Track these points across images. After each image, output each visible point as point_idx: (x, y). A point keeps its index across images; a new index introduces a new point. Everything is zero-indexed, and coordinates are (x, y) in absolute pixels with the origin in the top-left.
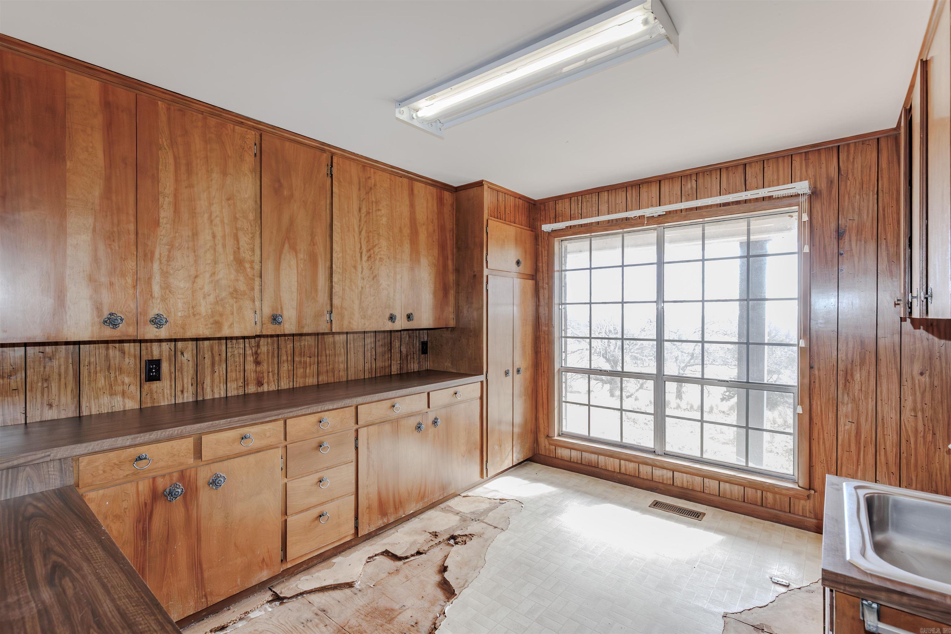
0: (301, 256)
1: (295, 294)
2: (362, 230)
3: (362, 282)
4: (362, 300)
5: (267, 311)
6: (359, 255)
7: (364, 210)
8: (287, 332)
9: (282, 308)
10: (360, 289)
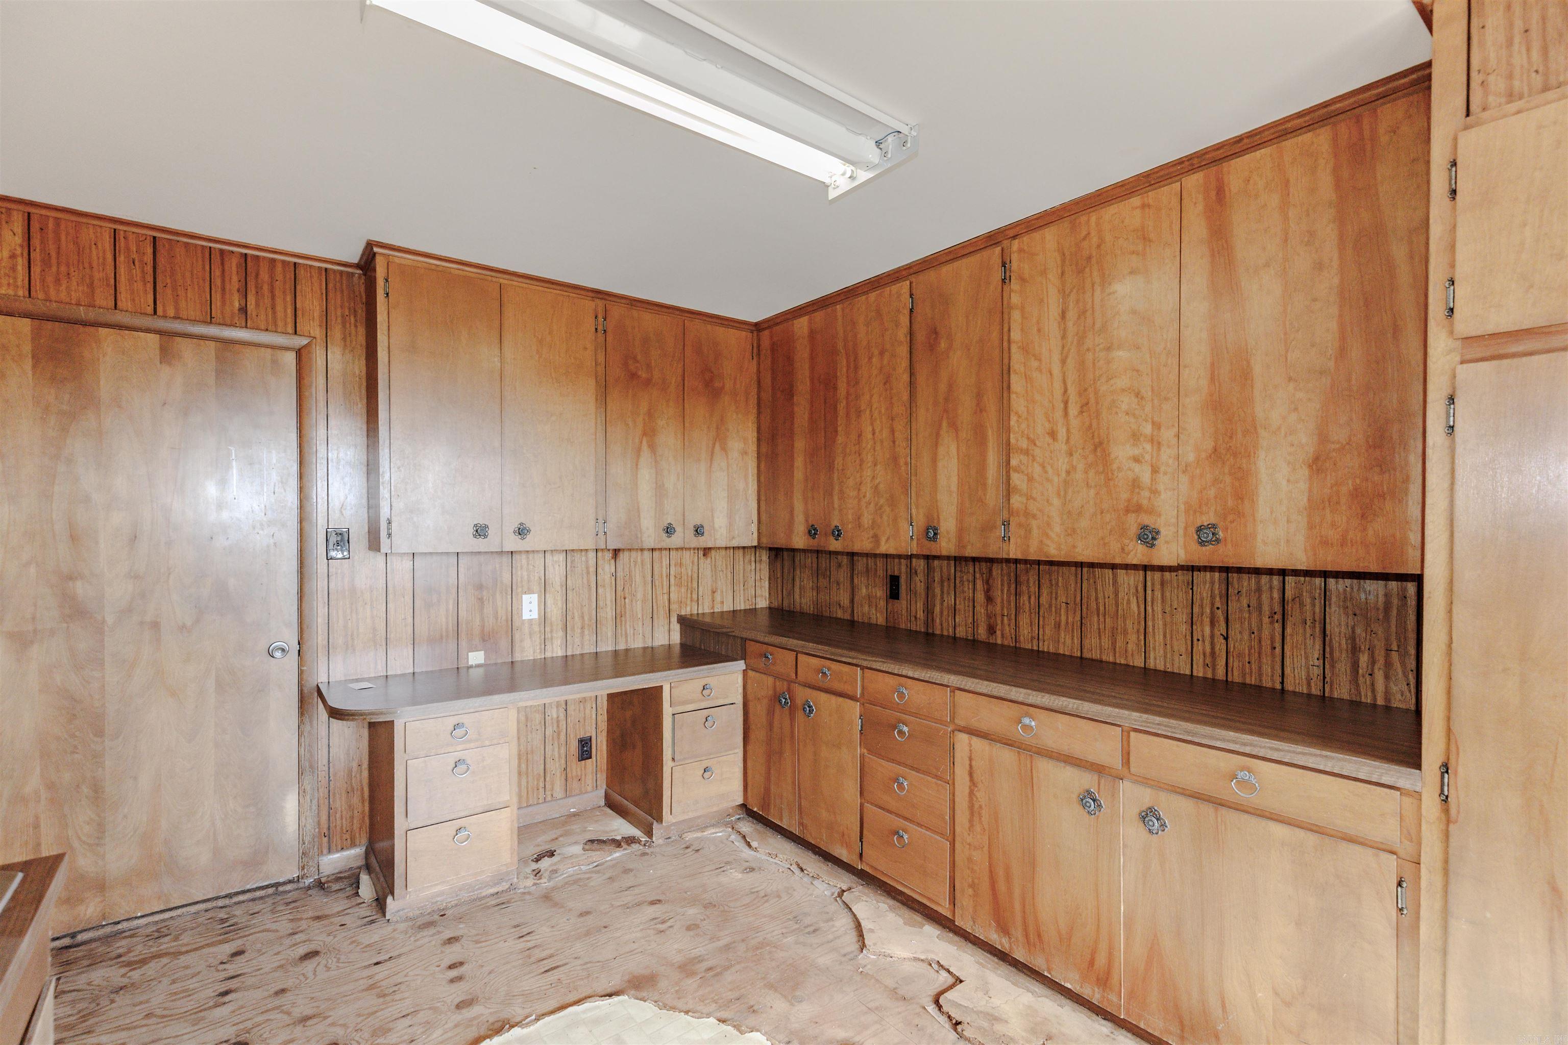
0: (963, 435)
1: (955, 495)
2: (1066, 357)
3: (1066, 460)
4: (1068, 498)
5: (920, 520)
6: (1062, 405)
7: (1072, 314)
8: (944, 553)
9: (938, 517)
10: (1064, 475)
